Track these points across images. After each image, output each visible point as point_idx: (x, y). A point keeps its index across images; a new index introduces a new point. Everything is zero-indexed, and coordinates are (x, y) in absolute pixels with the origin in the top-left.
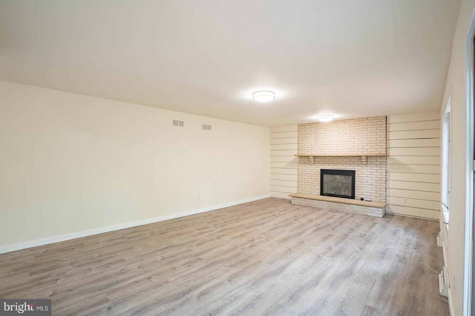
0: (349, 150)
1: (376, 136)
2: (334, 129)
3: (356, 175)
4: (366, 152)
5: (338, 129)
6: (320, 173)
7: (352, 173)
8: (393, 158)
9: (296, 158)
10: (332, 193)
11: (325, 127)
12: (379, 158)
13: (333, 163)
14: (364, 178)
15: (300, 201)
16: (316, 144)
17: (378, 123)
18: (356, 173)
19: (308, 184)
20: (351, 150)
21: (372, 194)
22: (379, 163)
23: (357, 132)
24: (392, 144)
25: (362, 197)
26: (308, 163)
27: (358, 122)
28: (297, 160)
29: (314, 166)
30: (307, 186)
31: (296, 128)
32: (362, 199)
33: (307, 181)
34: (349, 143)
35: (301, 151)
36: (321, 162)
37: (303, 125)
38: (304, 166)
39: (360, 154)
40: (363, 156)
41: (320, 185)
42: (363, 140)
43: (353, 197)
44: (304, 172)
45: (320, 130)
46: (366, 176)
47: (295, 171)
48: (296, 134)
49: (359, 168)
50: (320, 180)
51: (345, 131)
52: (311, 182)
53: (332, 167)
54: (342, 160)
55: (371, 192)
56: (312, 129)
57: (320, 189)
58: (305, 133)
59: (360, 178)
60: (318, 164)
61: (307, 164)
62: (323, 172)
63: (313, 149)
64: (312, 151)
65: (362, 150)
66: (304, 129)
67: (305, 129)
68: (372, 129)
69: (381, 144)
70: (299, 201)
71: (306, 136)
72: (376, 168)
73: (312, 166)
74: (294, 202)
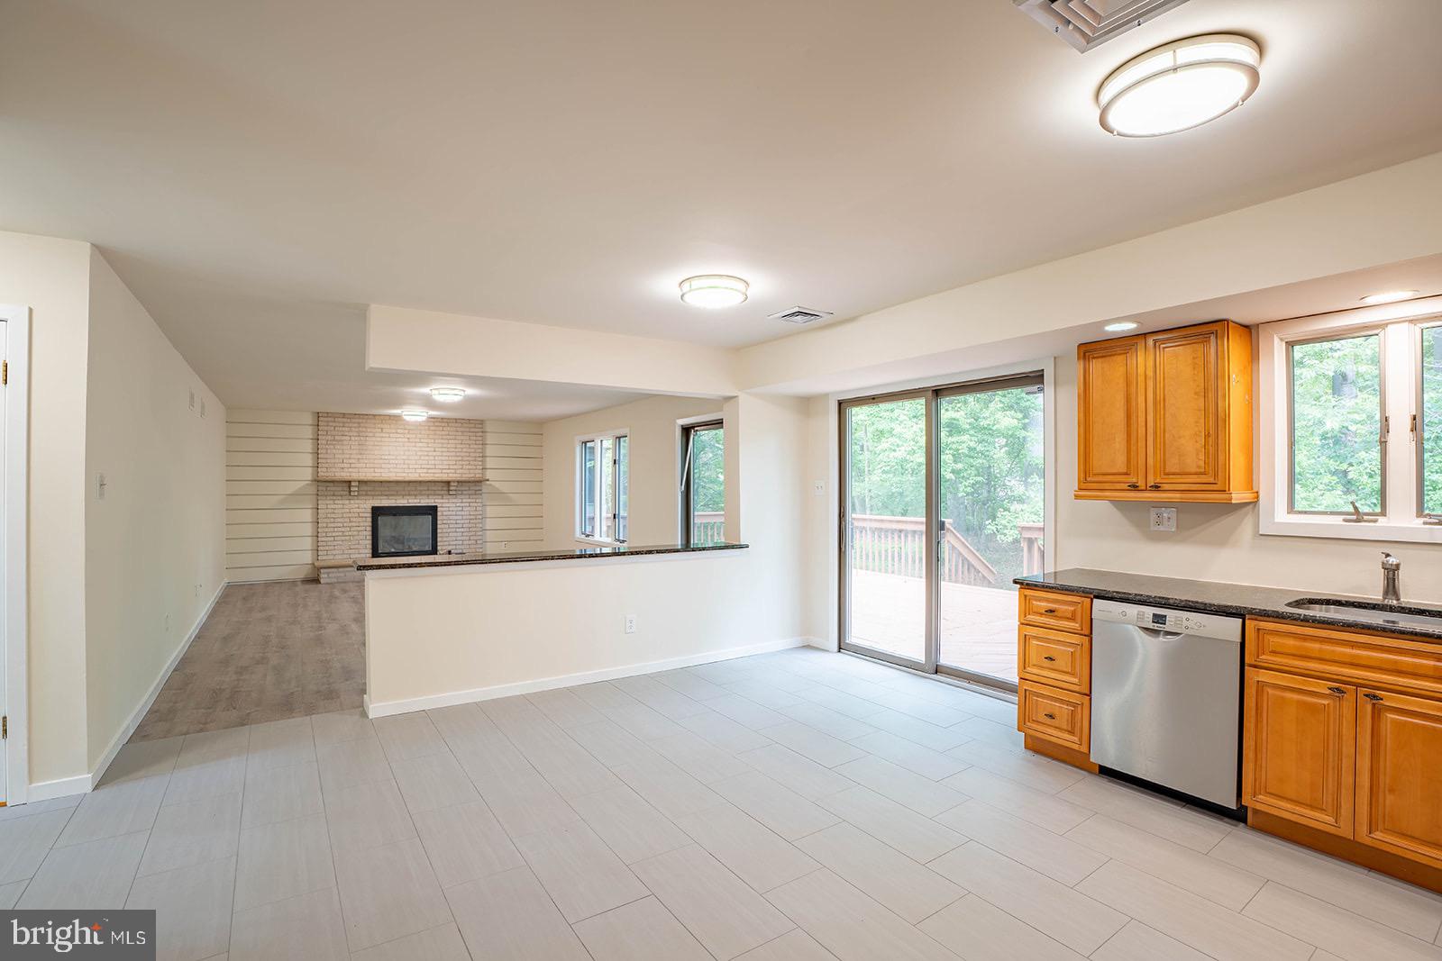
0: (425, 470)
1: (469, 450)
2: (399, 431)
3: (439, 514)
4: (455, 475)
5: (406, 431)
6: (370, 515)
7: (432, 511)
8: (491, 485)
9: (307, 485)
10: (393, 550)
11: (382, 426)
12: (473, 484)
13: (397, 494)
14: (451, 517)
15: (342, 575)
16: (360, 457)
17: (472, 430)
18: (439, 509)
19: (343, 538)
20: (430, 471)
21: (465, 542)
22: (473, 492)
23: (440, 441)
24: (490, 463)
25: (449, 548)
26: (341, 496)
27: (443, 424)
28: (313, 490)
29: (357, 502)
30: (340, 543)
31: (308, 419)
32: (450, 553)
33: (340, 534)
34: (427, 458)
35: (324, 470)
36: (373, 493)
37: (330, 415)
38: (331, 502)
39: (445, 477)
40: (454, 482)
41: (370, 537)
42: (449, 454)
43: (434, 551)
44: (333, 516)
45: (369, 430)
46: (454, 513)
47: (307, 515)
48: (308, 432)
49: (444, 501)
50: (369, 529)
51: (419, 436)
52: (350, 533)
53: (394, 501)
54: (413, 488)
55: (462, 538)
56: (350, 425)
57: (370, 546)
58: (334, 433)
59: (445, 518)
60: (366, 497)
61: (340, 498)
62: (377, 512)
63: (353, 466)
64: (350, 470)
65: (448, 471)
66: (331, 424)
67: (334, 424)
68: (462, 438)
69: (476, 463)
70: (339, 575)
71: (336, 438)
72: (469, 500)
73: (352, 502)
74: (329, 577)
